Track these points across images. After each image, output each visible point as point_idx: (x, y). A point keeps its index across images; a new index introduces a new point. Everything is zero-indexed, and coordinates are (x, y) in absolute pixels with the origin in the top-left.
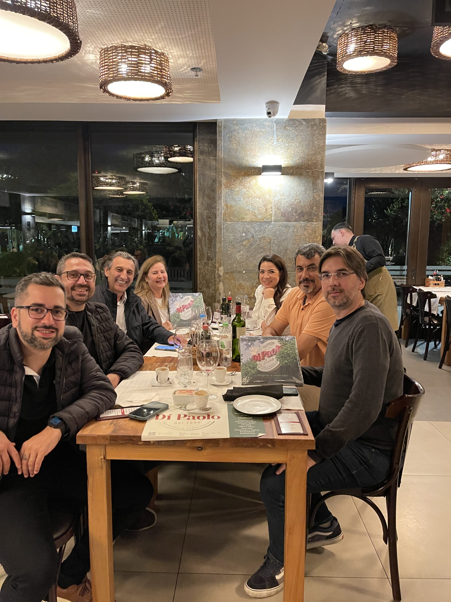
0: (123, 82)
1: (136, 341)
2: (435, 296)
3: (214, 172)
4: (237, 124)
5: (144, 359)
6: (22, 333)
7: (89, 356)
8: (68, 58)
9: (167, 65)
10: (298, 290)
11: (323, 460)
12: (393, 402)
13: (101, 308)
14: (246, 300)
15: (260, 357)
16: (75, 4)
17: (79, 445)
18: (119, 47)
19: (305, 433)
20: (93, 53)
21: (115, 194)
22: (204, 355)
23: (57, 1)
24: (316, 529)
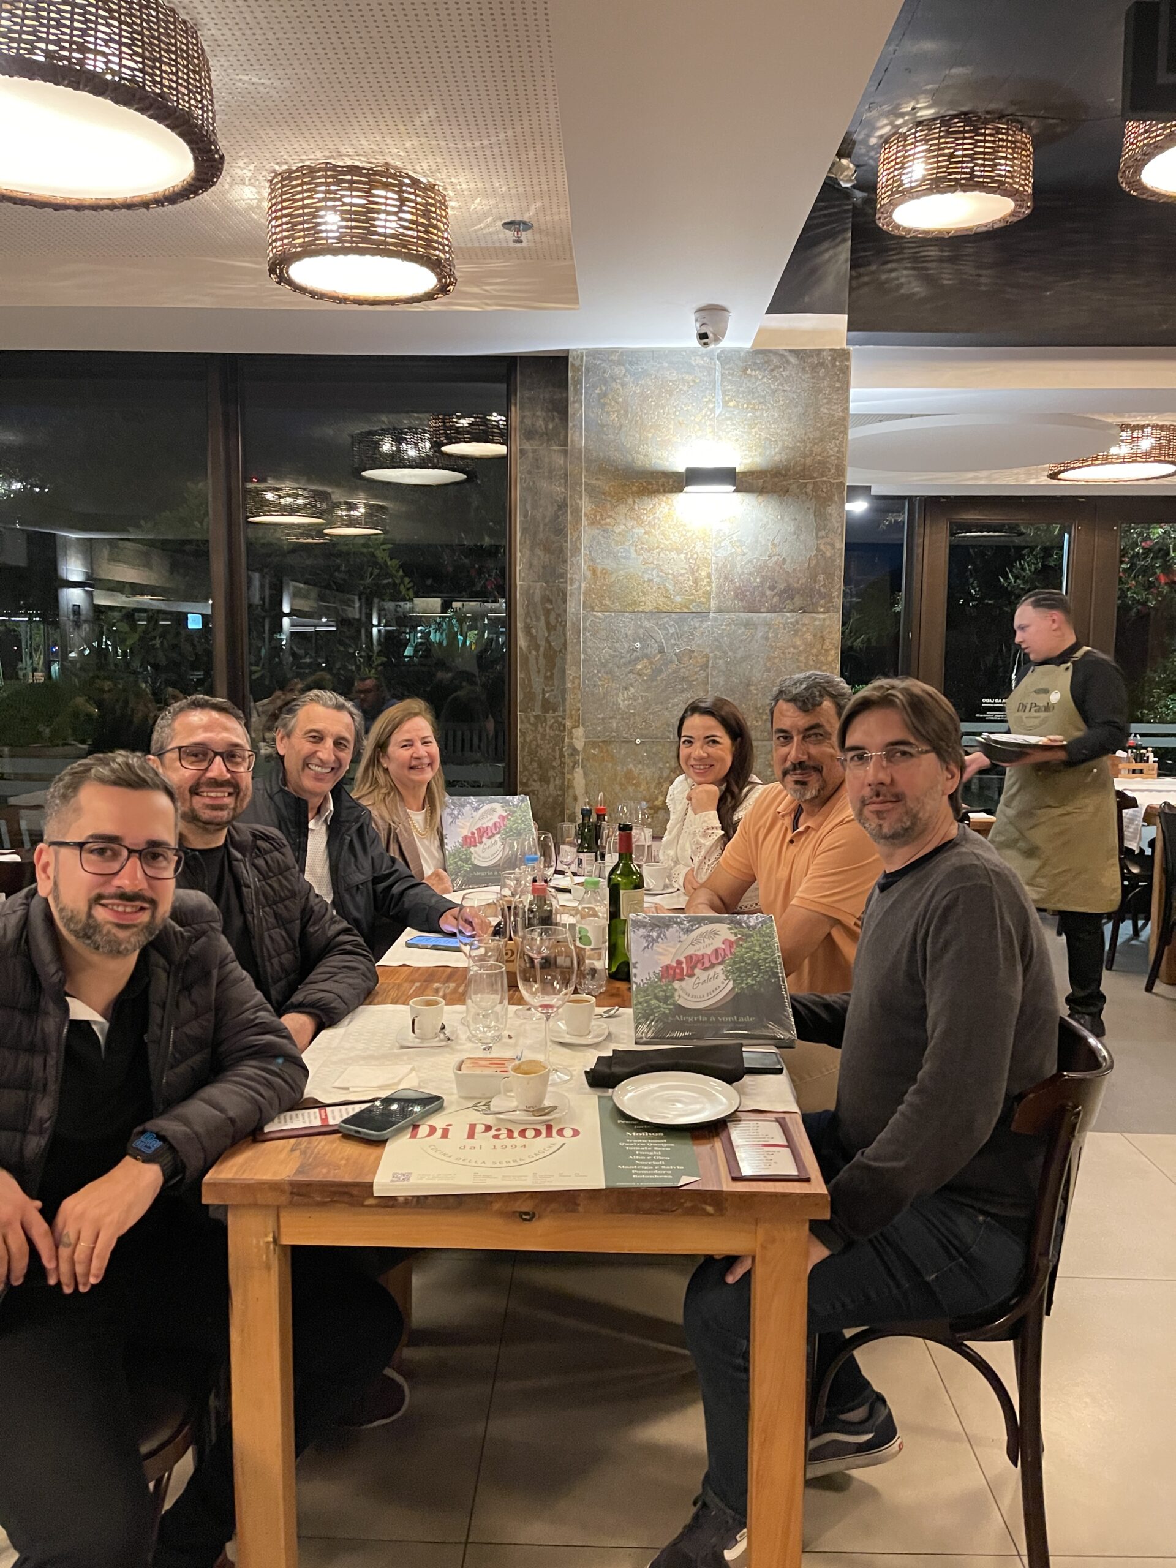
0: (329, 259)
1: (356, 922)
2: (1132, 803)
3: (560, 485)
4: (620, 363)
5: (378, 971)
6: (61, 910)
7: (236, 969)
8: (189, 198)
9: (441, 216)
10: (780, 792)
11: (850, 1245)
13: (267, 838)
14: (643, 814)
15: (682, 969)
16: (207, 61)
17: (207, 1206)
18: (320, 170)
19: (803, 1176)
20: (252, 184)
21: (302, 535)
22: (537, 966)
23: (161, 56)
24: (831, 1425)
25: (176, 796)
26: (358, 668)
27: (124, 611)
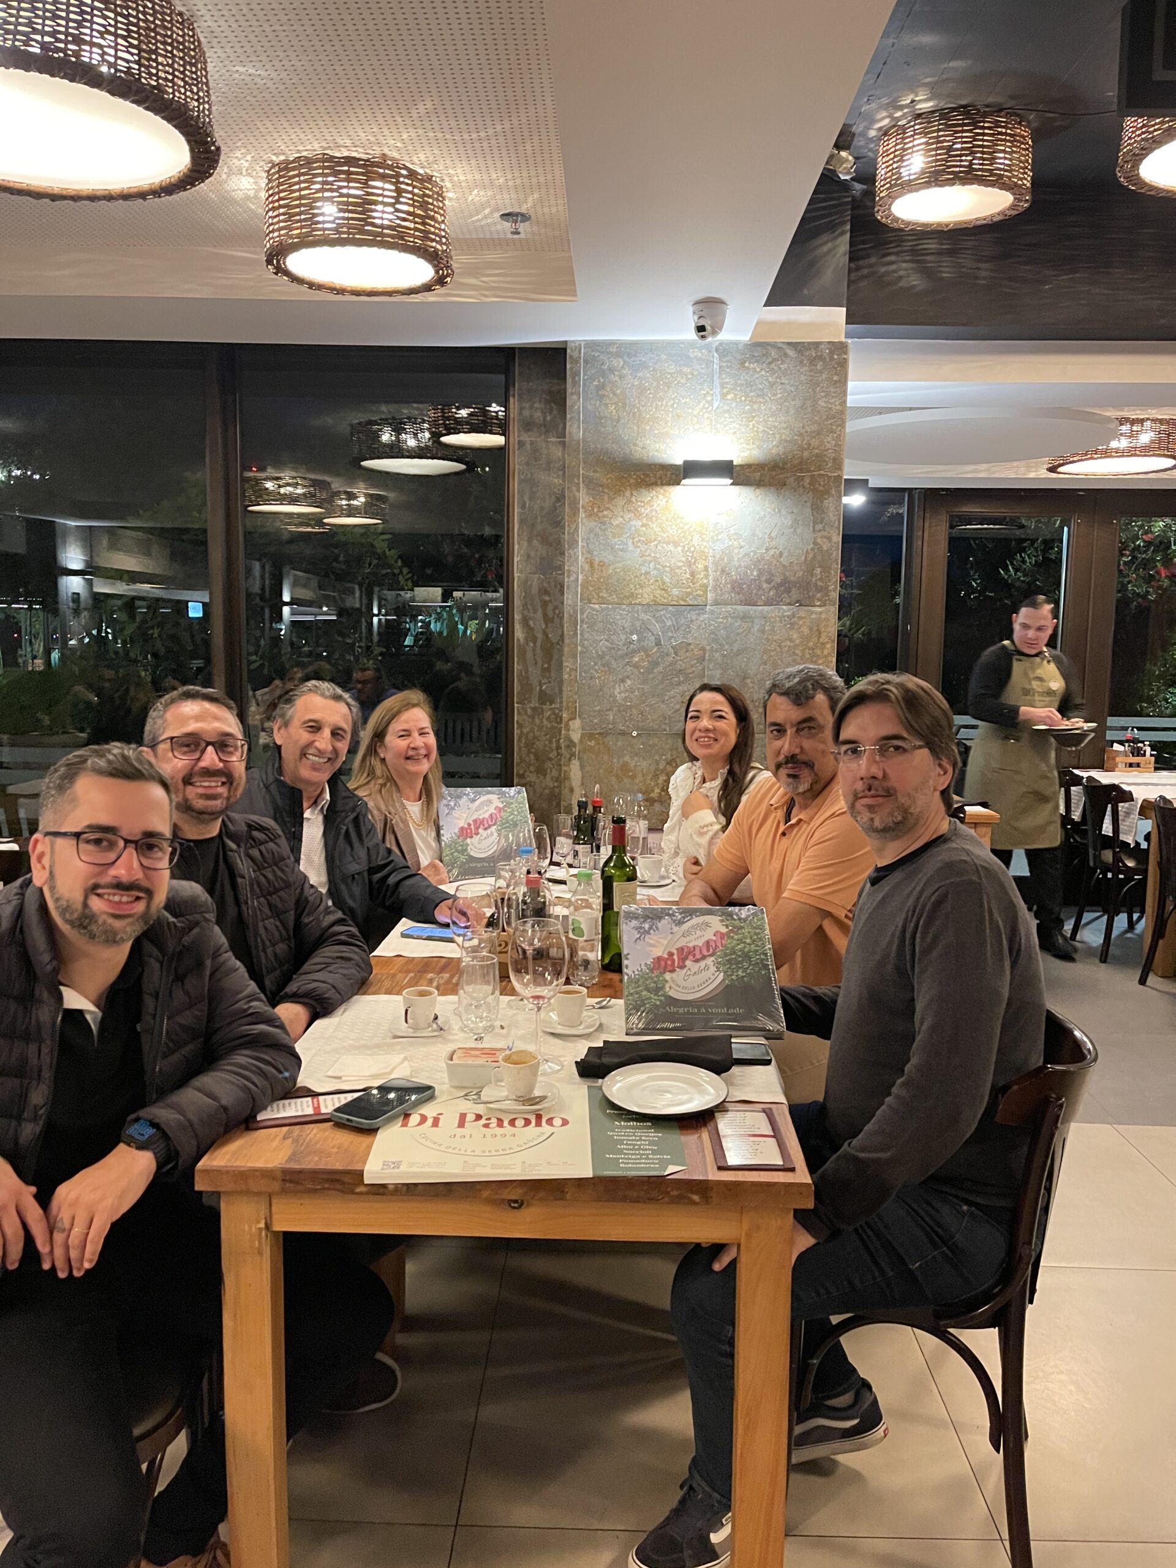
0: (326, 249)
1: (351, 912)
2: (1128, 797)
3: (558, 477)
4: (618, 355)
5: (373, 962)
6: (57, 900)
7: (228, 959)
8: (186, 190)
9: (439, 208)
10: (774, 784)
11: (835, 1234)
12: (1017, 1084)
13: (262, 829)
14: (640, 807)
15: (673, 961)
16: (204, 53)
17: (200, 1193)
18: (317, 161)
19: (788, 1166)
20: (249, 175)
21: (301, 524)
22: (530, 957)
23: (157, 48)
24: (817, 1409)
25: (172, 788)
26: (357, 659)
27: (124, 600)
